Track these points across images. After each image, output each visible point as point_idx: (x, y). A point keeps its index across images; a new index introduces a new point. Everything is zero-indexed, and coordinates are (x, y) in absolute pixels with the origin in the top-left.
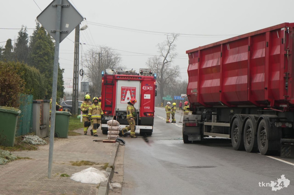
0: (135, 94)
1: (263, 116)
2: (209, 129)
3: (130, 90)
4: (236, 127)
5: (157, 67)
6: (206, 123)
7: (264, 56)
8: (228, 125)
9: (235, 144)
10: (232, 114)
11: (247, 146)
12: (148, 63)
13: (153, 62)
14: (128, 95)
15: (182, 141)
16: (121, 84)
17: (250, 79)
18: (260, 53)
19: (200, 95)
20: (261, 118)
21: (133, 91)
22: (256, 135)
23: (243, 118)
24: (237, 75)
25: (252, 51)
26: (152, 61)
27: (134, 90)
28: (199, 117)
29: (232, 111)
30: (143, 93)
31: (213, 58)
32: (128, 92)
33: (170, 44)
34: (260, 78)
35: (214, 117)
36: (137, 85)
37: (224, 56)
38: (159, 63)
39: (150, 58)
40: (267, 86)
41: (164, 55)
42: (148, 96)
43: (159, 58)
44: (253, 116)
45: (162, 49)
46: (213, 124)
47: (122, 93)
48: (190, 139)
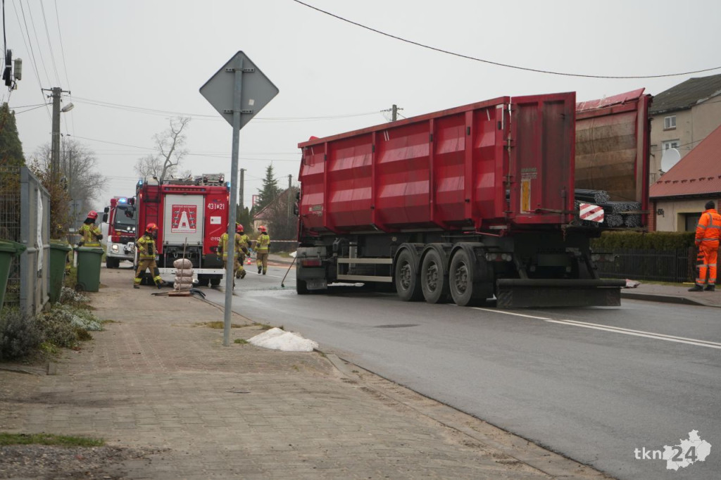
0: (194, 216)
1: (461, 244)
2: (345, 269)
3: (186, 210)
4: (406, 263)
5: (153, 173)
6: (341, 260)
7: (462, 148)
8: (390, 261)
9: (403, 291)
10: (397, 244)
11: (428, 293)
12: (138, 167)
13: (147, 165)
14: (184, 218)
15: (295, 291)
16: (171, 201)
17: (435, 186)
18: (453, 144)
19: (329, 214)
20: (459, 248)
21: (192, 211)
22: (446, 276)
23: (418, 249)
24: (406, 181)
25: (436, 141)
26: (145, 163)
27: (194, 209)
28: (324, 251)
29: (394, 239)
30: (208, 213)
31: (354, 155)
32: (184, 214)
33: (175, 135)
34: (453, 184)
35: (352, 250)
36: (198, 202)
37: (378, 151)
38: (157, 168)
39: (141, 159)
40: (469, 197)
41: (165, 153)
42: (216, 220)
43: (157, 159)
44: (439, 245)
45: (162, 143)
46: (352, 260)
47: (174, 215)
48: (310, 287)
